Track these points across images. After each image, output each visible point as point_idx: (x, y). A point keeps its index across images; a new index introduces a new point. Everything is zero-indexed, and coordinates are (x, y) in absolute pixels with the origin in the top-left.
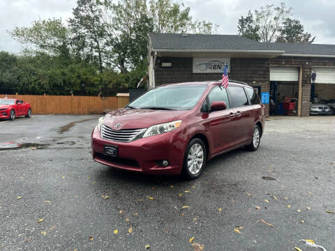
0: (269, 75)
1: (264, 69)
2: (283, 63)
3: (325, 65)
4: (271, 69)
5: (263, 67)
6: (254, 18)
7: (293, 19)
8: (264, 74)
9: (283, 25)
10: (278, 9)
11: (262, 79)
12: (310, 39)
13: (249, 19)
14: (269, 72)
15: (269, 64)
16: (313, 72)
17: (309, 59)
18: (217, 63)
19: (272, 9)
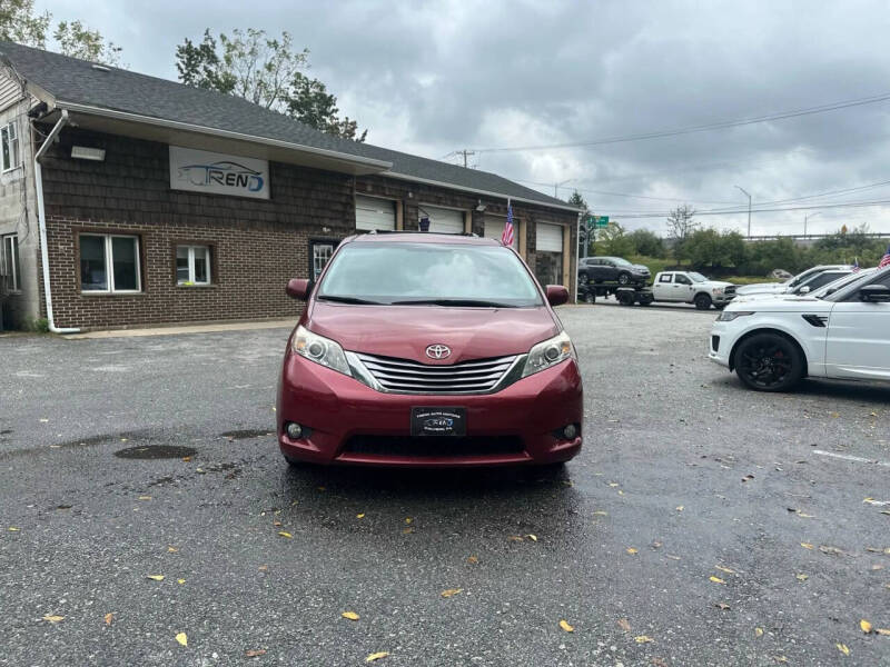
0: (354, 214)
1: (343, 199)
2: (369, 189)
3: (439, 203)
4: (356, 200)
5: (341, 194)
6: (220, 52)
7: (311, 79)
8: (344, 213)
9: (292, 88)
10: (275, 45)
11: (341, 225)
12: (358, 135)
13: (207, 53)
14: (353, 207)
15: (352, 189)
16: (421, 215)
17: (415, 186)
18: (236, 170)
19: (261, 41)
